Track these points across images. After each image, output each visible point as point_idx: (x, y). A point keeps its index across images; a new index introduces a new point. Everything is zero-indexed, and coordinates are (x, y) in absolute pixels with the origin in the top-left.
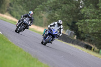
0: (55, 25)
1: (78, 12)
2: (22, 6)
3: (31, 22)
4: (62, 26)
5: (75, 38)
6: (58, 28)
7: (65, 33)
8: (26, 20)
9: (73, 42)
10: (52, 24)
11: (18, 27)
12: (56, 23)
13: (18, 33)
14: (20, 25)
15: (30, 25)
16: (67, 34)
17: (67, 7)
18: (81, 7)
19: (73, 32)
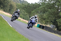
0: (33, 18)
1: (58, 14)
2: (24, 10)
3: (19, 15)
4: (37, 18)
5: (56, 30)
6: (35, 19)
7: (50, 27)
8: (16, 14)
9: (54, 32)
10: (32, 17)
11: (12, 18)
12: (34, 16)
13: (12, 21)
14: (13, 17)
15: (18, 17)
16: (51, 27)
17: (51, 11)
18: (59, 11)
19: (55, 26)
